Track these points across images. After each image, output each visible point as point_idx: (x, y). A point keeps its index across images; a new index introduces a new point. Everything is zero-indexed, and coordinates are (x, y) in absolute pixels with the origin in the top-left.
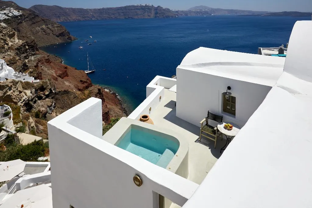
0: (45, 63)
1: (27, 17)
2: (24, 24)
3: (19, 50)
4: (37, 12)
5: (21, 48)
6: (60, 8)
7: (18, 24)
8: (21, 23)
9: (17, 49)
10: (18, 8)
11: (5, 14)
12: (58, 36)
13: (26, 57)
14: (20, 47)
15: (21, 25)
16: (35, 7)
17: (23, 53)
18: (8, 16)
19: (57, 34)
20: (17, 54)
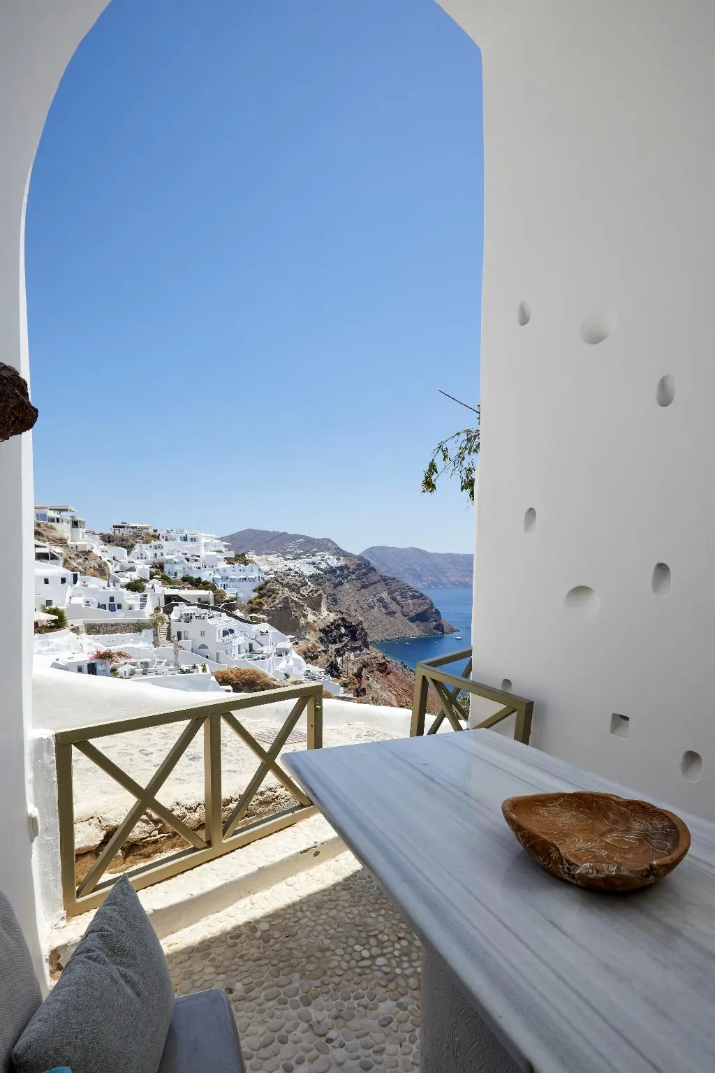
0: (377, 673)
1: (353, 573)
2: (347, 586)
3: (328, 634)
4: (374, 563)
5: (332, 631)
6: (424, 553)
7: (336, 586)
8: (341, 584)
9: (323, 631)
10: (339, 552)
11: (314, 563)
12: (412, 620)
13: (339, 653)
14: (328, 627)
15: (339, 588)
16: (371, 551)
17: (334, 642)
18: (319, 569)
19: (412, 614)
20: (322, 640)
